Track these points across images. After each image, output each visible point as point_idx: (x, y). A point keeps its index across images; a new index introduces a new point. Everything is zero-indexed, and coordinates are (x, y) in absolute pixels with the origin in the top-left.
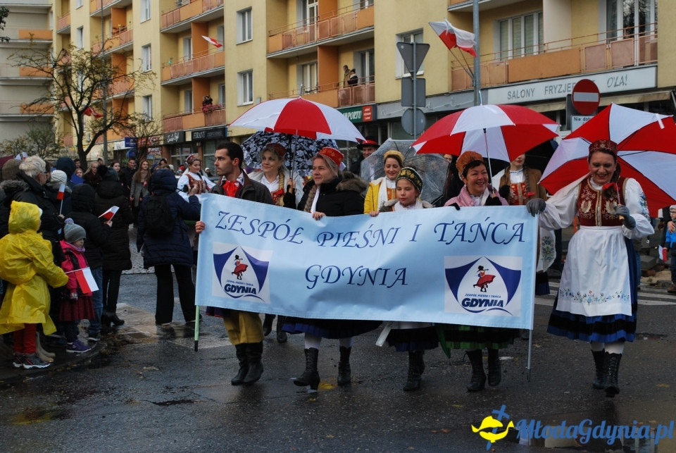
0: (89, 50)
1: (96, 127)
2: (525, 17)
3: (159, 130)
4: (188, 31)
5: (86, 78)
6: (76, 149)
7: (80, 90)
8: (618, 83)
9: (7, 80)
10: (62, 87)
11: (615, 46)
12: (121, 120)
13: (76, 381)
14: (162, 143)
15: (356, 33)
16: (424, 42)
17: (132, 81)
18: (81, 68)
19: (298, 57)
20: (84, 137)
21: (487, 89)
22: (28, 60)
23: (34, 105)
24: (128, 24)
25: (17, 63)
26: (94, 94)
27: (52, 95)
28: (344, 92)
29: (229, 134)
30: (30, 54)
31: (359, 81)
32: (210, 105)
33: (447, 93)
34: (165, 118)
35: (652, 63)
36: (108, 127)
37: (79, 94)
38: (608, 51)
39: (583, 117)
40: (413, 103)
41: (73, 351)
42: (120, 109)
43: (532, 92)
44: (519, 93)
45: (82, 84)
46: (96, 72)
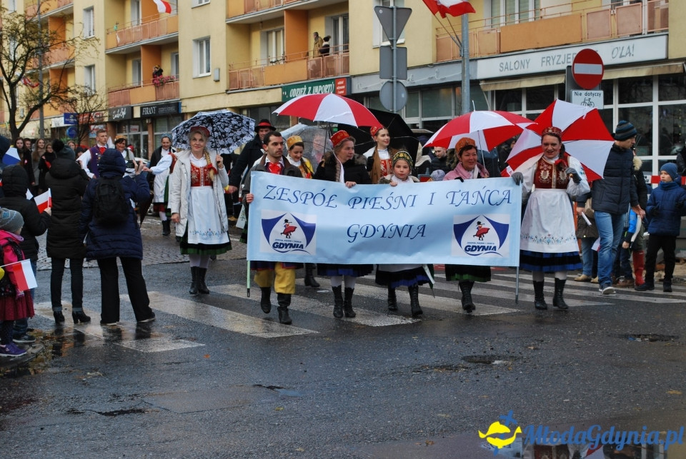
0: (22, 12)
1: (30, 101)
3: (104, 105)
5: (19, 45)
6: (8, 126)
7: (12, 58)
8: (624, 54)
11: (621, 12)
12: (59, 93)
13: (10, 389)
14: (106, 120)
16: (405, 7)
17: (72, 48)
18: (14, 34)
19: (262, 22)
20: (17, 112)
21: (476, 60)
26: (28, 64)
28: (314, 62)
29: (183, 110)
31: (331, 50)
32: (160, 77)
33: (432, 65)
34: (110, 92)
35: (662, 31)
36: (45, 101)
37: (11, 64)
38: (612, 17)
39: (585, 92)
40: (393, 75)
41: (6, 355)
42: (58, 80)
43: (528, 63)
44: (513, 64)
45: (15, 52)
46: (31, 38)
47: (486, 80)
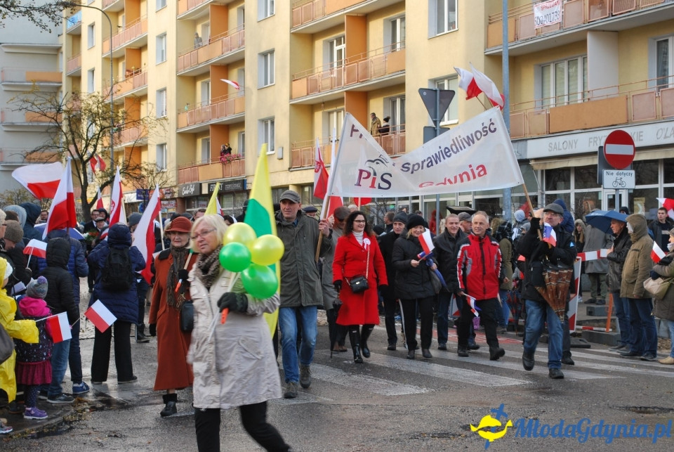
2: (569, 62)
3: (168, 181)
4: (206, 74)
5: (91, 124)
7: (85, 137)
8: (668, 135)
9: (12, 125)
10: (65, 134)
11: (665, 95)
12: (132, 170)
14: (176, 196)
15: (386, 78)
17: (142, 127)
19: (324, 103)
20: (88, 188)
21: (527, 140)
22: (30, 104)
23: (35, 153)
24: (143, 66)
25: (18, 107)
26: (100, 142)
27: (55, 143)
29: (249, 187)
30: (31, 97)
31: (390, 131)
32: (228, 155)
34: (179, 169)
37: (84, 142)
38: (657, 99)
39: (616, 171)
41: (31, 418)
42: (128, 158)
43: (576, 144)
44: (561, 145)
45: (88, 130)
46: (103, 117)
47: (536, 159)
